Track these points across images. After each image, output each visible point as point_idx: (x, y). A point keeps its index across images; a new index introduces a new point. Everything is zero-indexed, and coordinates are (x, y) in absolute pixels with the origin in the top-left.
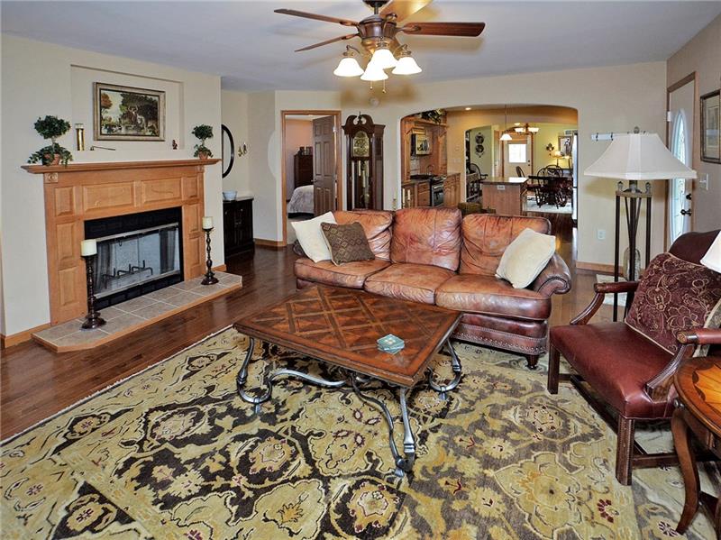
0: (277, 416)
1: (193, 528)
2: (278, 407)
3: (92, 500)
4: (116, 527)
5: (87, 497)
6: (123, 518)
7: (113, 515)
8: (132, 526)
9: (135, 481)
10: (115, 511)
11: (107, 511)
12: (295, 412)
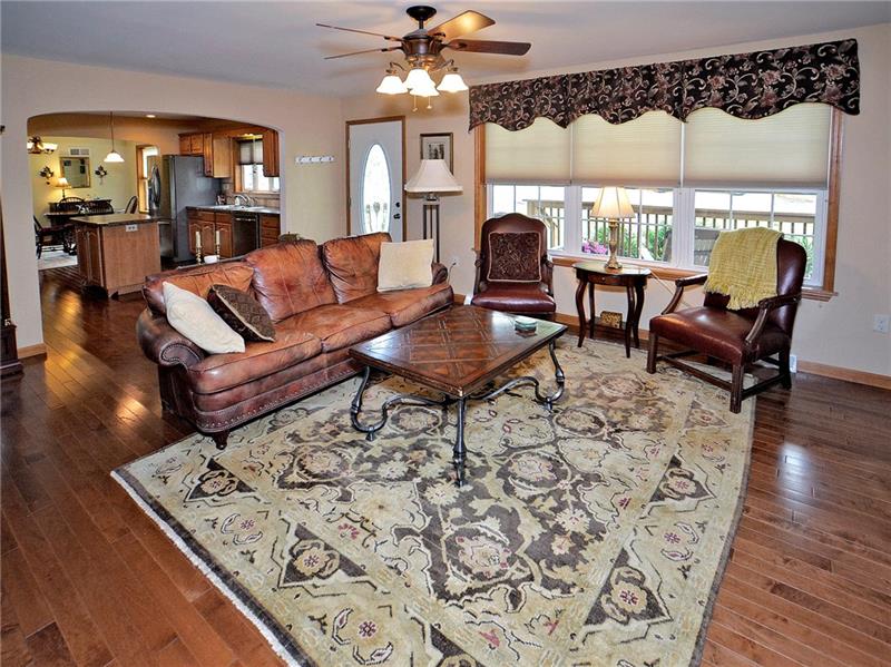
1: (618, 507)
3: (609, 600)
4: (633, 562)
5: (607, 608)
6: (622, 559)
7: (622, 571)
8: (628, 549)
9: (577, 567)
10: (617, 570)
11: (620, 578)
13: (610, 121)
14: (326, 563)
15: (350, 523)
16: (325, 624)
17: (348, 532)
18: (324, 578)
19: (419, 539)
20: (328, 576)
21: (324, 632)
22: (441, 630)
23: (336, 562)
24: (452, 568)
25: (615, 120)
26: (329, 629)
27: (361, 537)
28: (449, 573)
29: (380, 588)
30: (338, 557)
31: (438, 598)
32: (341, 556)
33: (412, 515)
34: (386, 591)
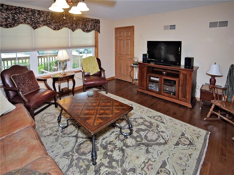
0: (119, 133)
2: (119, 137)
12: (112, 134)
13: (53, 29)
14: (164, 172)
15: (146, 167)
16: (183, 169)
17: (150, 167)
18: (170, 172)
19: (149, 148)
20: (168, 171)
21: (186, 169)
22: (175, 144)
23: (163, 169)
24: (158, 141)
25: (55, 29)
26: (184, 168)
27: (151, 163)
28: (159, 142)
29: (168, 156)
30: (161, 169)
31: (167, 144)
32: (160, 168)
33: (140, 149)
34: (168, 155)
